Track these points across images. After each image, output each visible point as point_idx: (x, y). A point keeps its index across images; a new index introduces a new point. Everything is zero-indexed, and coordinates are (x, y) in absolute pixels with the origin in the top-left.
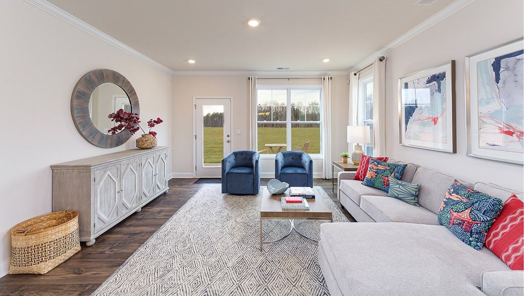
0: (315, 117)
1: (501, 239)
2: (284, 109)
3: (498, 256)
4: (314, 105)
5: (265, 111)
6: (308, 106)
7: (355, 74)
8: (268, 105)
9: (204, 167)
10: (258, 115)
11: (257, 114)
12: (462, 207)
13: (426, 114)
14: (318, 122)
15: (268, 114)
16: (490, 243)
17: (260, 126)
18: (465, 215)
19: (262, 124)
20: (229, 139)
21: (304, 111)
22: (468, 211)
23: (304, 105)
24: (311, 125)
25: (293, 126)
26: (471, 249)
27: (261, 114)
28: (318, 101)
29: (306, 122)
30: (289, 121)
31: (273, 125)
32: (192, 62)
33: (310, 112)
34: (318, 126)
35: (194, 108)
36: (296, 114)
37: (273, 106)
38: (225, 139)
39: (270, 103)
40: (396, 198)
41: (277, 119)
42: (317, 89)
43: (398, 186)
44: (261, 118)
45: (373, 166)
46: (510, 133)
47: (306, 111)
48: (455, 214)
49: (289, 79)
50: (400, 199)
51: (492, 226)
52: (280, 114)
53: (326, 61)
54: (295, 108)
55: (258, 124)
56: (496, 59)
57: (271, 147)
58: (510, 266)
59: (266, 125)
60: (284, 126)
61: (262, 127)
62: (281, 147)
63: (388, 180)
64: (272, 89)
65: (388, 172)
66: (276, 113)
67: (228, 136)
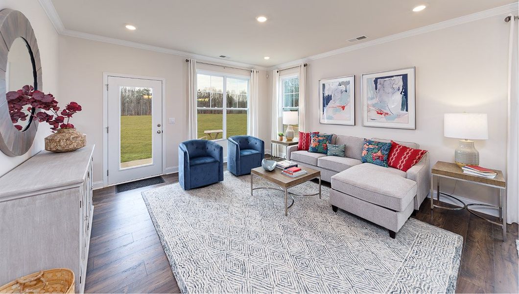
0: (243, 104)
1: (398, 155)
2: (221, 95)
3: (396, 168)
4: (243, 94)
5: (205, 97)
6: (239, 94)
7: (278, 72)
8: (207, 91)
9: (121, 169)
10: (198, 101)
11: (196, 100)
12: (377, 151)
13: (338, 103)
14: (246, 109)
15: (207, 100)
16: (390, 163)
17: (199, 112)
18: (379, 153)
19: (201, 111)
20: (160, 129)
21: (236, 99)
22: (380, 151)
23: (236, 93)
24: (240, 112)
25: (229, 112)
26: (385, 168)
27: (201, 100)
28: (246, 91)
29: (237, 109)
30: (225, 108)
31: (211, 112)
32: (131, 28)
33: (241, 100)
34: (245, 112)
35: (105, 88)
36: (230, 102)
37: (212, 92)
38: (154, 129)
39: (209, 89)
40: (334, 155)
41: (214, 106)
42: (245, 80)
43: (335, 148)
44: (200, 104)
45: (316, 138)
46: (381, 114)
47: (238, 98)
48: (375, 154)
49: (224, 67)
50: (337, 156)
51: (389, 155)
52: (217, 102)
53: (267, 58)
54: (230, 95)
55: (198, 110)
56: (376, 78)
57: (209, 134)
58: (402, 170)
59: (205, 112)
60: (221, 112)
61: (202, 113)
62: (218, 133)
63: (327, 146)
64: (211, 75)
65: (325, 141)
66: (214, 100)
67: (159, 126)
